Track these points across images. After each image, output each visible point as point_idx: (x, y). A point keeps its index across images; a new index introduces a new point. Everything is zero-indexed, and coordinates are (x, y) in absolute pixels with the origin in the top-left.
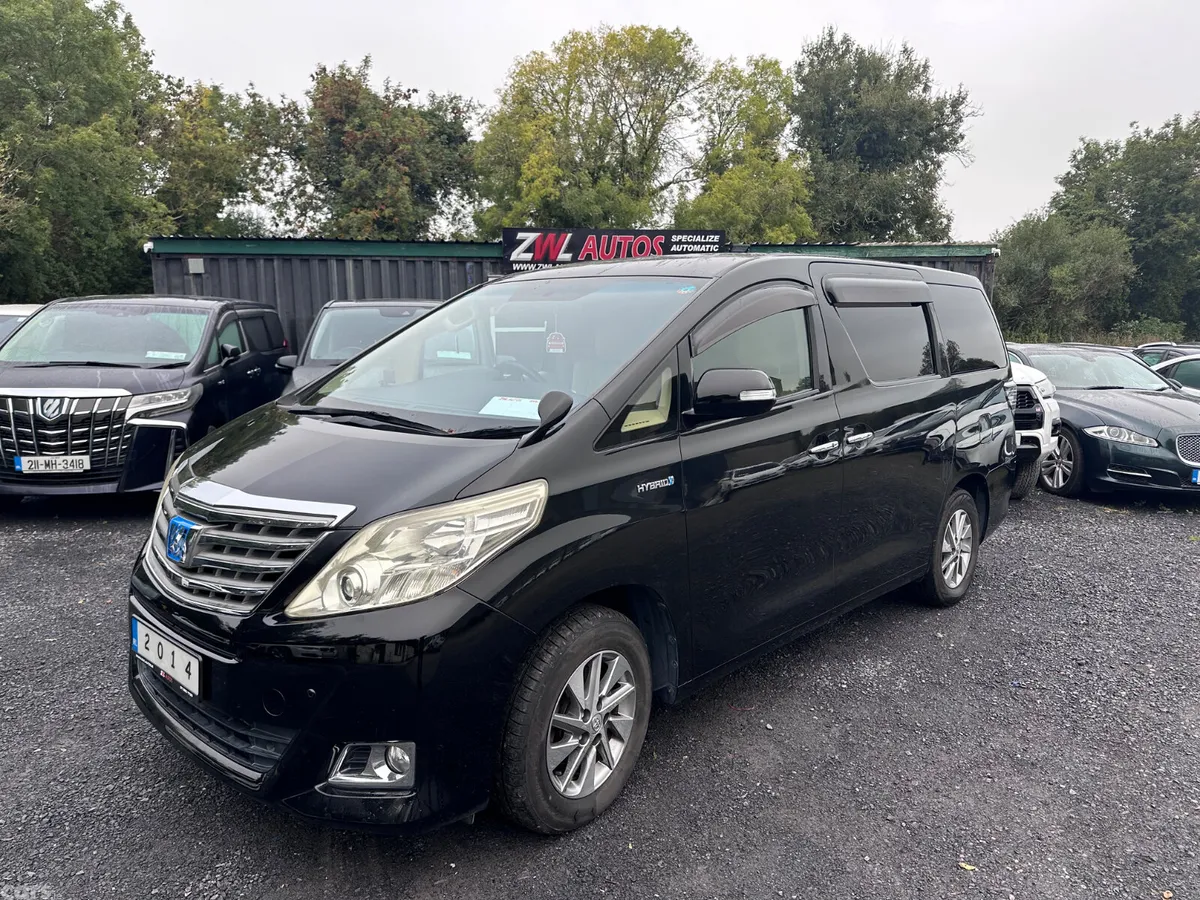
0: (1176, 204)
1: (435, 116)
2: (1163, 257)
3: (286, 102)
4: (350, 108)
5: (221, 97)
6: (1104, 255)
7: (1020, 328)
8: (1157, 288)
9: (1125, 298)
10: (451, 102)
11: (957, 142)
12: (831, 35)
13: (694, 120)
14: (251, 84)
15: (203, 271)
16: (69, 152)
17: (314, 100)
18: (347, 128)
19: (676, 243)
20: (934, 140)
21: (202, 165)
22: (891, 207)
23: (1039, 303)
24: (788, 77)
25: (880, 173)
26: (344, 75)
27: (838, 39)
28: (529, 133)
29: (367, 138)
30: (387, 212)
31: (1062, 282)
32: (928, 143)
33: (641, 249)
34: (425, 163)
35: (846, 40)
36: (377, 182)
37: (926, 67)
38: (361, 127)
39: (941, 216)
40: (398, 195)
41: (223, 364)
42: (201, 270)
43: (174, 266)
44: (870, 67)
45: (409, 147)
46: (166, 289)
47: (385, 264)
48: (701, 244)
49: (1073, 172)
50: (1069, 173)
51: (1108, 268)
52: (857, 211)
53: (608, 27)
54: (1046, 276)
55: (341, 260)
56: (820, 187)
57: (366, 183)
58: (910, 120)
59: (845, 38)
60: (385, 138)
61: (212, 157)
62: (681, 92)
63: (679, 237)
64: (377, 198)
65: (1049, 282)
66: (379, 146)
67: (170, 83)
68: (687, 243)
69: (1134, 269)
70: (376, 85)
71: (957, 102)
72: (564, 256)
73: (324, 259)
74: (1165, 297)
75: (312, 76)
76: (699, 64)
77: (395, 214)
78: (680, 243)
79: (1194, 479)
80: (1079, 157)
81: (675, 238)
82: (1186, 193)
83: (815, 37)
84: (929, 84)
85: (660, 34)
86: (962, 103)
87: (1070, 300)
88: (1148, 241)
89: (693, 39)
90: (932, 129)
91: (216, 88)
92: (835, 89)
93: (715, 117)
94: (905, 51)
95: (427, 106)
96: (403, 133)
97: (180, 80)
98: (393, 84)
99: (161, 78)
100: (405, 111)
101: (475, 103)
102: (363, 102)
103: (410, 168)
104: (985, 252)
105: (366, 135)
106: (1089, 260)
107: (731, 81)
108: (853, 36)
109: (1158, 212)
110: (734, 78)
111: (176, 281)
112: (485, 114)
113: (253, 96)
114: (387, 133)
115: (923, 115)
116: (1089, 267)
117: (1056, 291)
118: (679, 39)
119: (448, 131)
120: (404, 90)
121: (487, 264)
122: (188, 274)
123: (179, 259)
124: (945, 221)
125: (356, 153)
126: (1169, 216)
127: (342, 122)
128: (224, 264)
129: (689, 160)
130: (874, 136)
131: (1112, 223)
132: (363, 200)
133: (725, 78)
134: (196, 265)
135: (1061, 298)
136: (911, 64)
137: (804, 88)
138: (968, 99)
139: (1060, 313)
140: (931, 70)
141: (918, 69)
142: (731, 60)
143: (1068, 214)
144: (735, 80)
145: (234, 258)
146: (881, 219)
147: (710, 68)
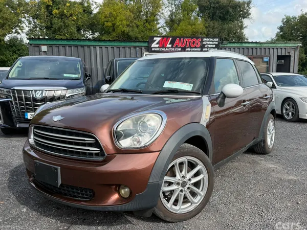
11: (249, 15)
15: (47, 50)
20: (242, 14)
25: (227, 24)
33: (194, 43)
42: (45, 50)
43: (36, 48)
47: (110, 48)
48: (213, 41)
49: (283, 25)
50: (281, 26)
55: (95, 47)
63: (206, 39)
68: (208, 41)
72: (169, 46)
73: (89, 46)
78: (206, 41)
81: (204, 40)
86: (250, 3)
104: (296, 45)
111: (37, 54)
121: (143, 48)
122: (41, 52)
123: (38, 46)
128: (54, 48)
134: (44, 48)
138: (252, 2)
145: (58, 46)
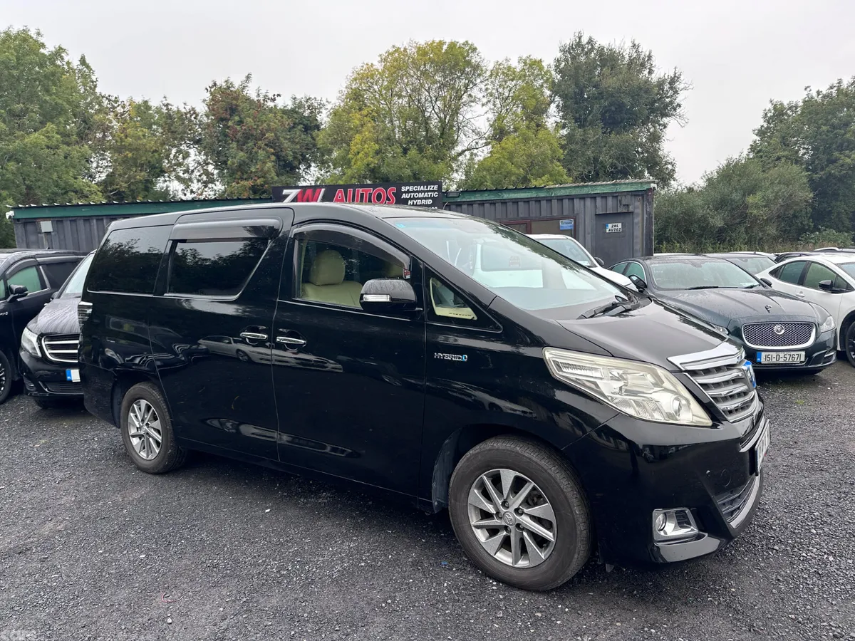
0: (841, 145)
1: (296, 113)
2: (835, 184)
3: (188, 108)
4: (233, 110)
5: (148, 108)
6: (788, 186)
7: (726, 242)
8: (833, 208)
9: (809, 215)
10: (307, 102)
11: (675, 110)
12: (580, 38)
13: (483, 105)
14: (165, 97)
15: (52, 230)
16: (25, 151)
17: (208, 106)
18: (230, 123)
19: (405, 192)
20: (658, 109)
21: (130, 155)
22: (628, 159)
23: (740, 223)
24: (548, 71)
25: (618, 133)
26: (229, 88)
27: (585, 40)
28: (356, 121)
29: (245, 129)
30: (259, 181)
31: (757, 207)
32: (653, 111)
33: (379, 197)
34: (286, 145)
35: (590, 41)
36: (252, 161)
37: (650, 57)
38: (241, 122)
39: (667, 163)
40: (266, 169)
41: (8, 300)
42: (50, 229)
43: (30, 228)
44: (609, 59)
45: (273, 134)
46: (25, 245)
48: (425, 192)
49: (765, 126)
50: (762, 126)
51: (791, 195)
52: (602, 162)
53: (415, 42)
54: (743, 202)
56: (573, 147)
57: (244, 162)
58: (638, 95)
59: (590, 39)
60: (256, 129)
61: (137, 150)
62: (471, 86)
63: (407, 188)
64: (251, 172)
65: (747, 207)
66: (252, 135)
67: (110, 100)
68: (414, 192)
69: (812, 195)
70: (251, 93)
71: (673, 81)
74: (839, 213)
75: (207, 89)
76: (482, 64)
77: (266, 182)
78: (408, 192)
79: (759, 359)
80: (769, 115)
81: (404, 189)
82: (848, 135)
83: (569, 40)
84: (653, 69)
85: (453, 46)
86: (677, 81)
87: (763, 219)
88: (822, 173)
89: (478, 48)
90: (655, 102)
91: (146, 102)
92: (583, 76)
93: (498, 102)
94: (634, 46)
95: (290, 106)
96: (269, 125)
97: (116, 98)
98: (263, 92)
99: (103, 97)
100: (271, 110)
101: (324, 101)
102: (242, 105)
103: (274, 149)
104: (645, 187)
105: (244, 128)
106: (776, 189)
107: (507, 75)
108: (595, 38)
109: (828, 151)
110: (510, 73)
111: (33, 238)
112: (332, 109)
113: (167, 105)
114: (258, 126)
115: (647, 91)
116: (776, 194)
117: (751, 213)
118: (467, 48)
119: (305, 122)
120: (270, 95)
122: (40, 233)
123: (34, 222)
124: (670, 167)
125: (238, 141)
126: (836, 154)
127: (227, 120)
128: (67, 224)
129: (478, 134)
130: (613, 109)
131: (794, 161)
132: (243, 174)
133: (503, 73)
134: (46, 226)
135: (756, 218)
136: (638, 56)
137: (561, 77)
138: (682, 78)
139: (756, 229)
140: (653, 58)
141: (644, 59)
142: (507, 60)
143: (761, 157)
144: (509, 74)
145: (74, 220)
146: (619, 168)
147: (491, 67)
